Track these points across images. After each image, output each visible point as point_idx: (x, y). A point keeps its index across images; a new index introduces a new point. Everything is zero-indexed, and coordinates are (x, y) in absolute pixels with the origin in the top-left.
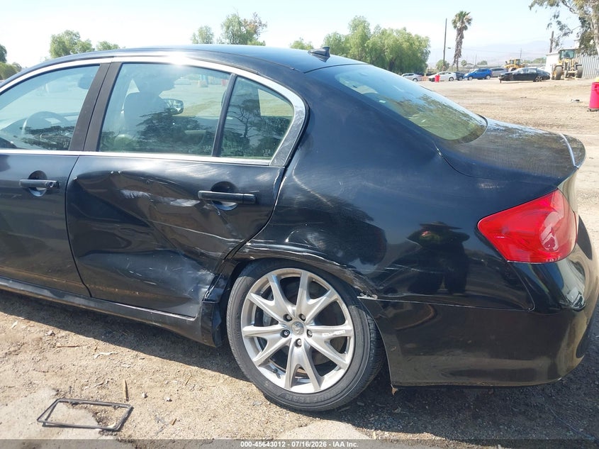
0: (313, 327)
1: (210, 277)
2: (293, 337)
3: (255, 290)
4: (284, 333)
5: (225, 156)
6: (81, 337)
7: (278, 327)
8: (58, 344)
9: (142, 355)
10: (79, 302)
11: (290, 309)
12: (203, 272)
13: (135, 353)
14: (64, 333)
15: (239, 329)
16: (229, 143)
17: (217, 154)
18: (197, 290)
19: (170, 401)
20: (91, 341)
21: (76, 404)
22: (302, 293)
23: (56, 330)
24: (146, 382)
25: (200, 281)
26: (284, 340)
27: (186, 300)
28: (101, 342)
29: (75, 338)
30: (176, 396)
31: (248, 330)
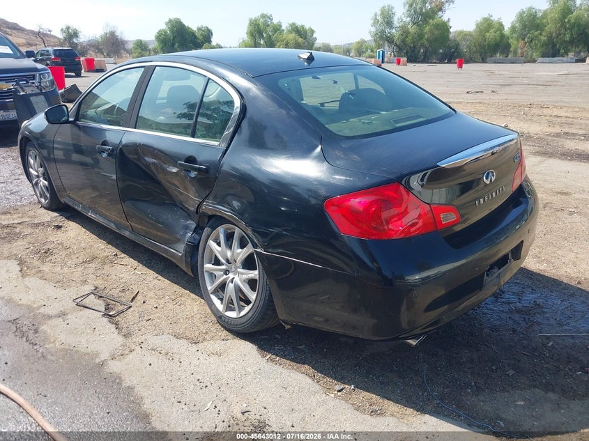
0: (240, 270)
1: (194, 226)
2: (231, 276)
3: (213, 238)
4: (226, 272)
5: (198, 137)
6: (132, 259)
7: (223, 267)
8: (116, 262)
9: (160, 277)
10: (127, 234)
11: (229, 254)
12: (190, 222)
13: (157, 275)
14: (123, 255)
15: (203, 266)
16: (200, 128)
17: (193, 136)
18: (185, 234)
19: (156, 308)
20: (135, 263)
21: (101, 297)
22: (235, 243)
23: (120, 254)
24: (151, 294)
25: (187, 228)
26: (225, 277)
27: (178, 241)
28: (141, 265)
29: (128, 260)
30: (161, 306)
31: (208, 266)
